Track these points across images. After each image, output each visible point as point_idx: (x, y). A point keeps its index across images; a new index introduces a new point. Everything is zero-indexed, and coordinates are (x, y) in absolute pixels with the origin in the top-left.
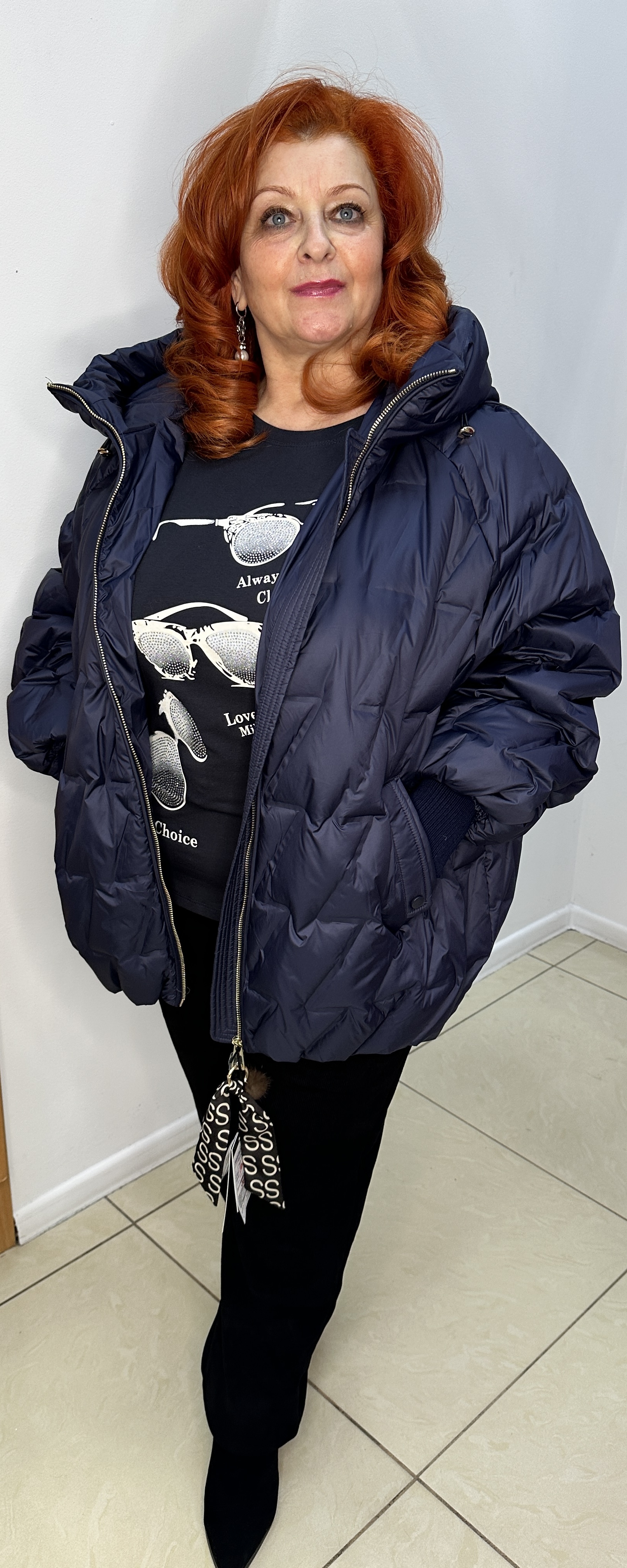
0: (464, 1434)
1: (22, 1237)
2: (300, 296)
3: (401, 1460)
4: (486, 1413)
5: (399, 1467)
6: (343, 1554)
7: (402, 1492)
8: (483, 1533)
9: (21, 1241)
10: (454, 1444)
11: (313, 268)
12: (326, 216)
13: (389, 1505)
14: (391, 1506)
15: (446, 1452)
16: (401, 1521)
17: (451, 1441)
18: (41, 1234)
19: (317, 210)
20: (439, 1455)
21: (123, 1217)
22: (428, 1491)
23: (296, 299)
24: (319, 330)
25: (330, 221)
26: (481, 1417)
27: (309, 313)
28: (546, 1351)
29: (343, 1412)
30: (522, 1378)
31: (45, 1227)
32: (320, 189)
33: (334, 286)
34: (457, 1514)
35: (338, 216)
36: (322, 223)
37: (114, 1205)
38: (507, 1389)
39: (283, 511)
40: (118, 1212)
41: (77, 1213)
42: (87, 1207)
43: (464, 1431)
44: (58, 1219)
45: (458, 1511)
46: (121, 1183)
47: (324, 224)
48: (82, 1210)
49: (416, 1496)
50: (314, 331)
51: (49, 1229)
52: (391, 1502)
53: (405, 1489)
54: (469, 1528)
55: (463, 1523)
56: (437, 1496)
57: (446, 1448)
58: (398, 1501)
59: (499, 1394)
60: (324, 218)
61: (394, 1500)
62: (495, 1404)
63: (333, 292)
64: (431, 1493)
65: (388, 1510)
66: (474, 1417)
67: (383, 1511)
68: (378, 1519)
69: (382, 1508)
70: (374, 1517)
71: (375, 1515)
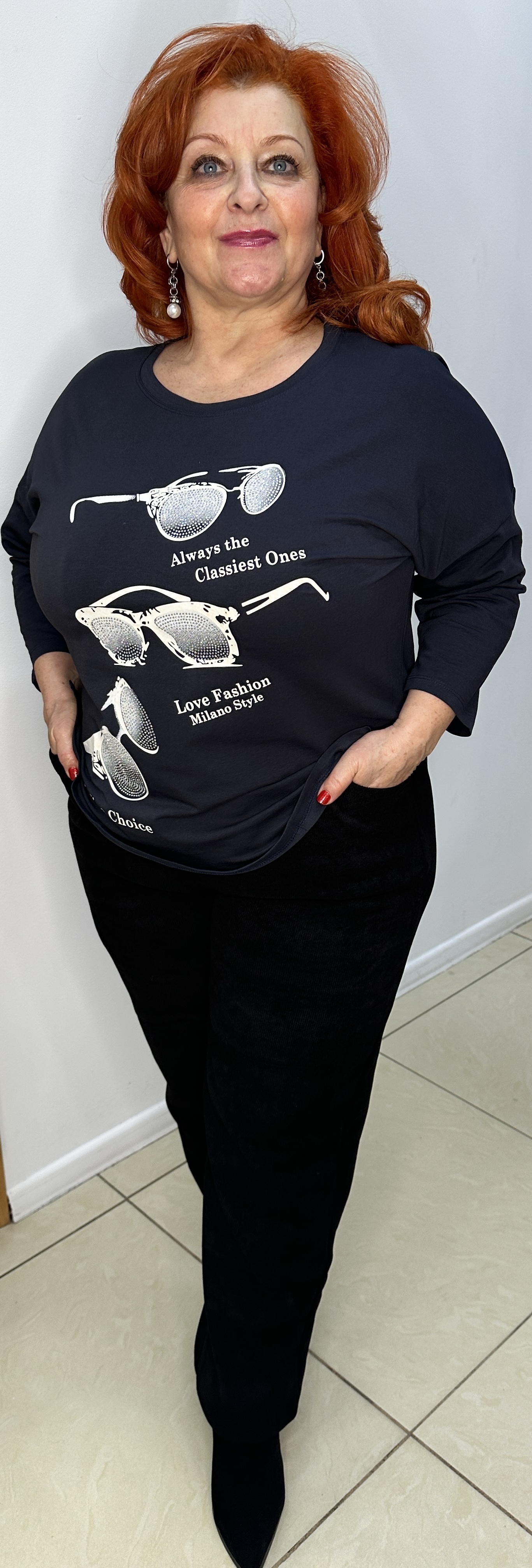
0: (457, 1392)
1: (17, 1215)
2: (229, 246)
3: (394, 1417)
4: (478, 1371)
5: (393, 1426)
6: (339, 1508)
7: (396, 1447)
8: (477, 1485)
9: (15, 1219)
10: (446, 1401)
11: (243, 219)
12: (259, 168)
13: (384, 1460)
14: (386, 1461)
15: (439, 1409)
16: (395, 1475)
17: (443, 1398)
18: (35, 1212)
19: (249, 159)
20: (432, 1412)
21: (116, 1194)
22: (421, 1446)
23: (225, 249)
24: (248, 282)
25: (263, 172)
26: (473, 1375)
27: (236, 264)
29: (337, 1374)
30: (512, 1337)
31: (39, 1205)
32: (253, 138)
33: (265, 237)
34: (451, 1467)
35: (271, 168)
36: (254, 173)
37: (106, 1182)
38: (498, 1347)
39: (208, 479)
40: (111, 1189)
41: (70, 1190)
42: (80, 1185)
43: (456, 1388)
44: (51, 1197)
45: (451, 1464)
46: (114, 1161)
47: (256, 174)
48: (75, 1188)
49: (409, 1452)
50: (243, 284)
51: (43, 1206)
52: (385, 1457)
53: (399, 1445)
54: (462, 1480)
55: (457, 1476)
56: (431, 1451)
57: (439, 1405)
58: (392, 1456)
59: (490, 1352)
60: (257, 170)
61: (388, 1456)
62: (487, 1362)
63: (264, 243)
64: (424, 1448)
65: (382, 1465)
66: (466, 1375)
67: (377, 1467)
68: (372, 1474)
69: (377, 1463)
70: (368, 1472)
71: (370, 1470)
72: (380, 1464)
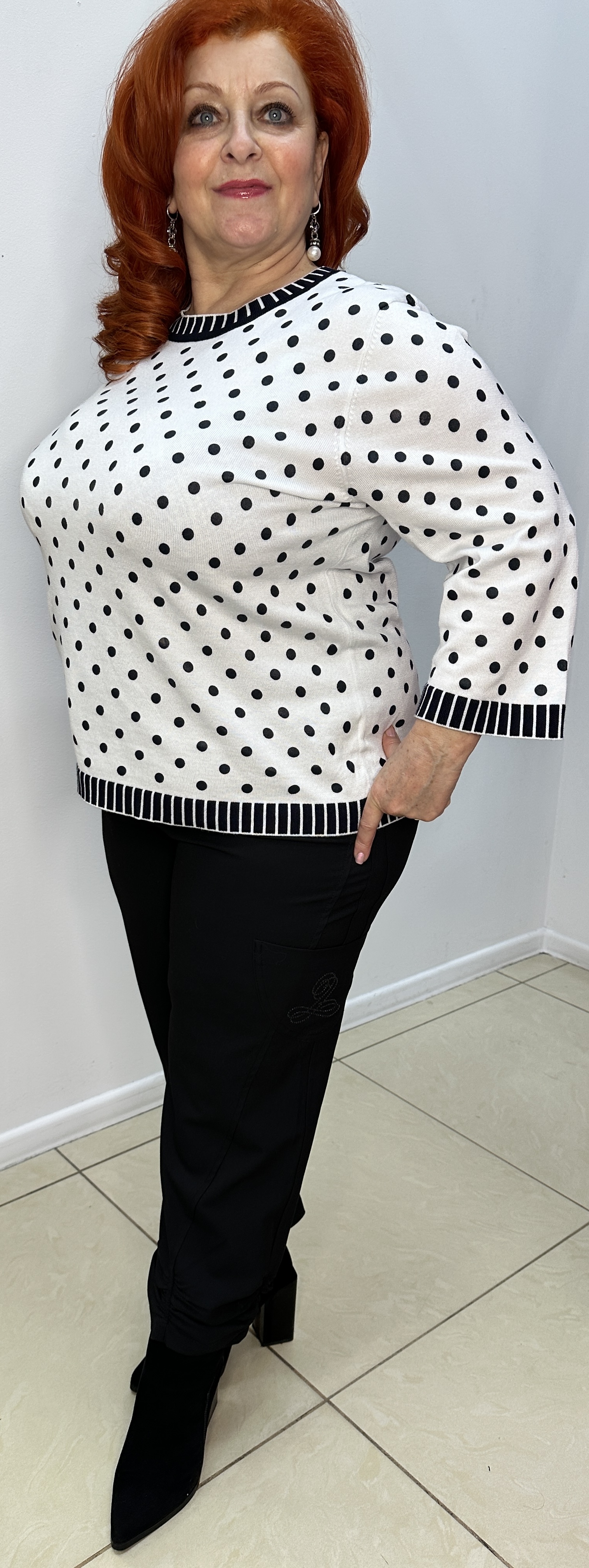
0: (379, 1367)
3: (312, 1383)
4: (404, 1351)
5: (311, 1390)
7: (311, 1411)
8: (387, 1452)
10: (368, 1372)
11: (237, 169)
12: (253, 116)
13: (297, 1421)
14: (299, 1422)
15: (358, 1379)
16: (306, 1435)
17: (364, 1371)
20: (352, 1383)
22: (337, 1412)
26: (399, 1355)
28: (472, 1303)
32: (247, 87)
34: (364, 1434)
36: (247, 122)
38: (428, 1332)
43: (379, 1362)
45: (363, 1429)
47: (252, 124)
49: (324, 1415)
52: (298, 1417)
53: (314, 1409)
54: (373, 1446)
55: (369, 1442)
56: (345, 1417)
57: (360, 1377)
58: (306, 1418)
59: (418, 1334)
60: (251, 118)
61: (302, 1417)
62: (414, 1344)
64: (339, 1414)
65: (294, 1425)
66: (391, 1354)
67: (289, 1426)
68: (284, 1432)
69: (289, 1423)
70: (280, 1429)
71: (282, 1428)
72: (293, 1423)
